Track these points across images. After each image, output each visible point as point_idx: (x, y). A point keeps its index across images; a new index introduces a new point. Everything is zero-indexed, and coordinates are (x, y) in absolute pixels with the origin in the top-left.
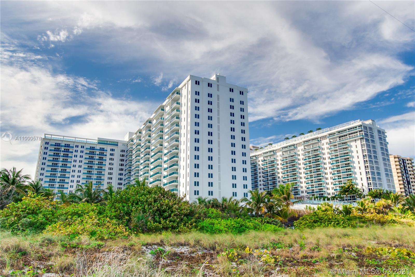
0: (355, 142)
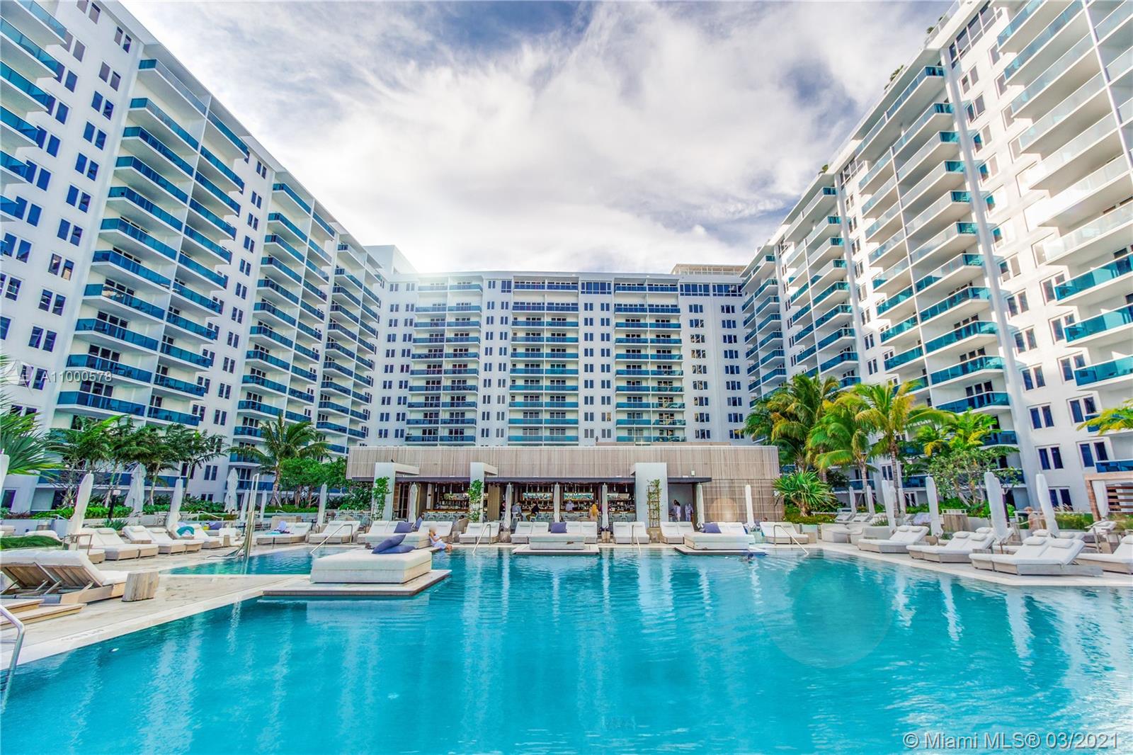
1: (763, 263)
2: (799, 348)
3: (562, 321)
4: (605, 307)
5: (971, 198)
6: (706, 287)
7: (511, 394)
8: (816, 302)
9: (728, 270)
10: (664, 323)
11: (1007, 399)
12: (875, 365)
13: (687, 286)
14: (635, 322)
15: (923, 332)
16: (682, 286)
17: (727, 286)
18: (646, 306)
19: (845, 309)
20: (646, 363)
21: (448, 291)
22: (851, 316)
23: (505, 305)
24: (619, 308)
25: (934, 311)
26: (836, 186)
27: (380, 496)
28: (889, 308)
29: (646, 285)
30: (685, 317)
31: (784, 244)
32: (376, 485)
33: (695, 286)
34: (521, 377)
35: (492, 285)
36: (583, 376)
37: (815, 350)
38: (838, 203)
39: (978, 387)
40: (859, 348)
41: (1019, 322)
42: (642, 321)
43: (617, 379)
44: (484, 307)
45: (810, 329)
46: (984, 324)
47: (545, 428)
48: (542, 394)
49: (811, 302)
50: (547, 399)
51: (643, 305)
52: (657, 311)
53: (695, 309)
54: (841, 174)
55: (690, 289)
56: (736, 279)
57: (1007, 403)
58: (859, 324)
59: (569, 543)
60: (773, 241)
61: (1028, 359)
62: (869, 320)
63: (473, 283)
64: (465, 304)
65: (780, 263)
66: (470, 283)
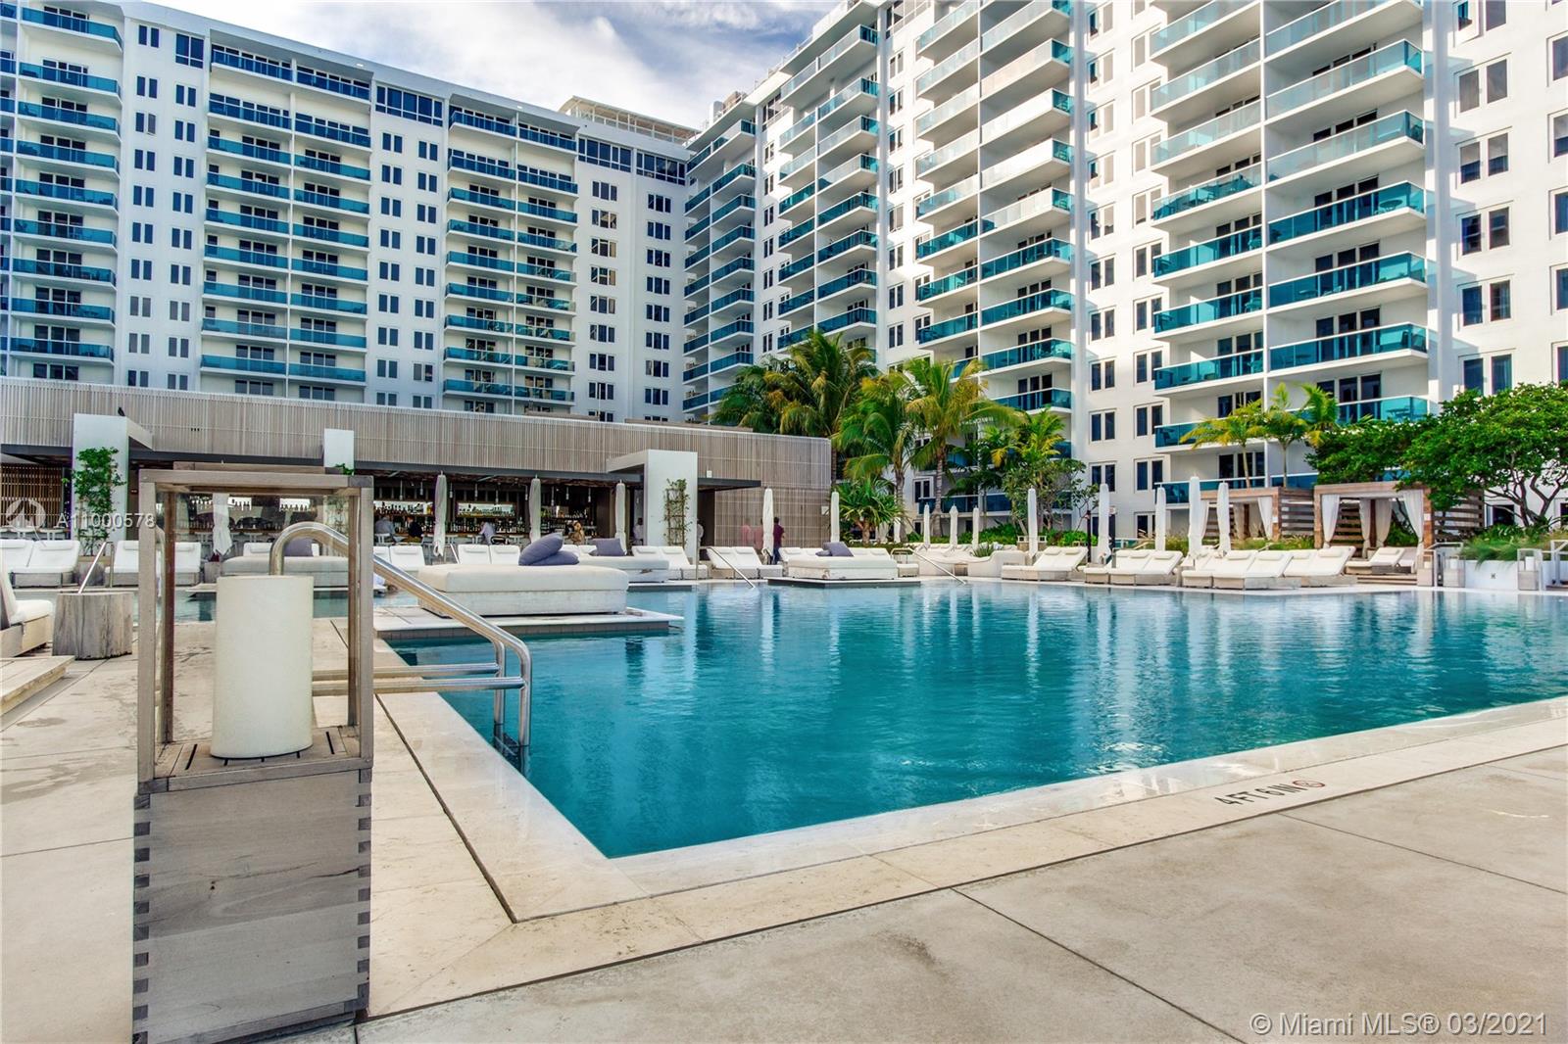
1: (734, 133)
2: (778, 292)
3: (333, 163)
4: (427, 151)
5: (1072, 107)
6: (626, 153)
7: (205, 302)
8: (822, 220)
9: (665, 130)
10: (545, 206)
11: (1069, 400)
12: (900, 334)
13: (593, 144)
14: (488, 194)
15: (983, 293)
16: (582, 141)
17: (661, 160)
18: (511, 167)
19: (868, 239)
20: (508, 279)
21: (18, 20)
22: (875, 252)
23: (185, 95)
24: (457, 159)
25: (1000, 265)
26: (879, 29)
27: (96, 489)
28: (934, 251)
29: (514, 123)
30: (585, 203)
31: (773, 107)
32: (78, 466)
33: (605, 147)
34: (231, 269)
35: (149, 36)
36: (377, 286)
37: (812, 299)
38: (879, 58)
39: (1035, 381)
40: (880, 306)
41: (1100, 299)
42: (502, 195)
43: (448, 302)
44: (129, 87)
45: (809, 262)
46: (1057, 293)
47: (291, 382)
48: (284, 311)
49: (816, 217)
50: (294, 324)
51: (506, 164)
52: (534, 180)
53: (604, 191)
54: (889, 10)
55: (596, 152)
56: (681, 151)
57: (1067, 405)
58: (885, 267)
59: (644, 571)
60: (755, 98)
61: (1101, 350)
62: (900, 264)
63: (93, 19)
64: (71, 67)
65: (763, 140)
66: (84, 17)
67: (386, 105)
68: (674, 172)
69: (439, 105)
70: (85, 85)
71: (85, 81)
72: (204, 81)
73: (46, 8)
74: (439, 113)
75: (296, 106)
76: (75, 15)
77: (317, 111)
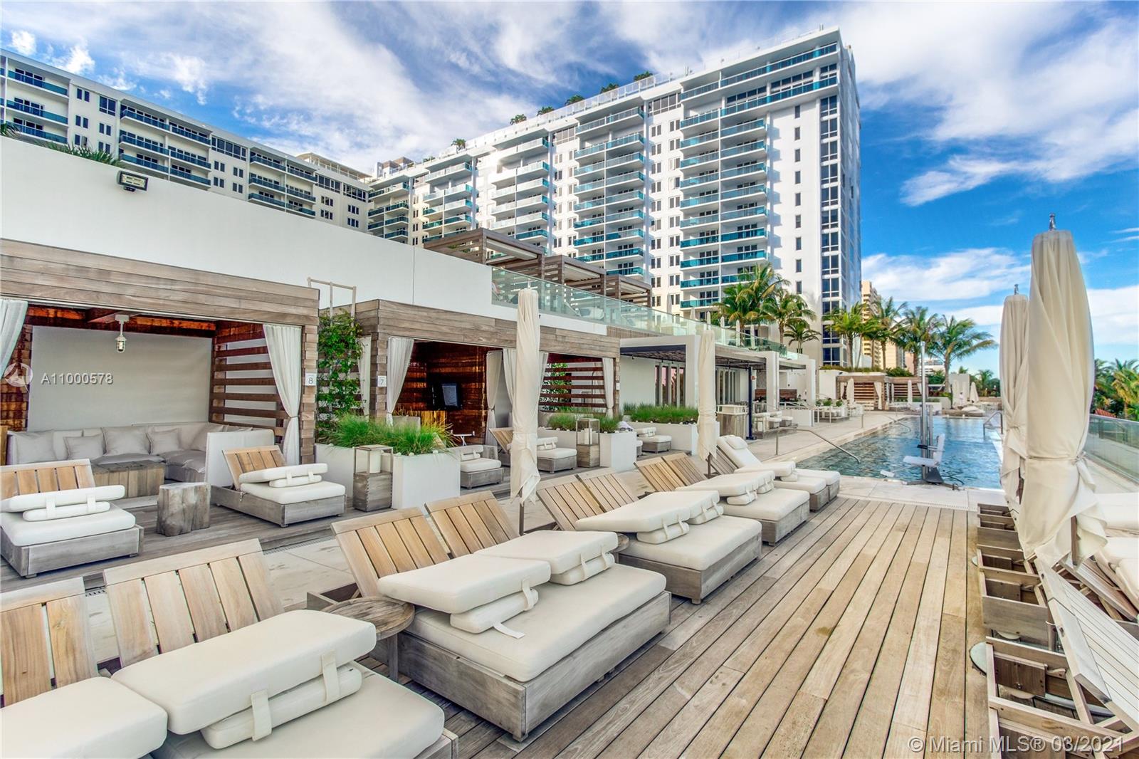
0: (794, 115)
1: (397, 187)
3: (187, 173)
4: (238, 172)
6: (338, 184)
13: (321, 178)
14: (268, 197)
16: (316, 176)
17: (354, 189)
18: (281, 185)
23: (105, 129)
24: (253, 178)
29: (284, 164)
30: (318, 206)
31: (419, 181)
33: (328, 180)
35: (83, 95)
42: (276, 199)
44: (72, 121)
51: (278, 183)
52: (292, 193)
53: (327, 201)
55: (324, 182)
56: (363, 185)
63: (47, 81)
64: (33, 104)
65: (413, 194)
66: (41, 78)
67: (216, 147)
68: (359, 194)
69: (244, 151)
70: (42, 116)
71: (42, 114)
72: (115, 123)
73: (17, 70)
74: (244, 154)
75: (168, 143)
76: (36, 77)
77: (178, 146)
